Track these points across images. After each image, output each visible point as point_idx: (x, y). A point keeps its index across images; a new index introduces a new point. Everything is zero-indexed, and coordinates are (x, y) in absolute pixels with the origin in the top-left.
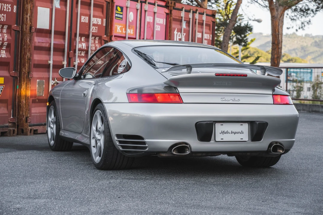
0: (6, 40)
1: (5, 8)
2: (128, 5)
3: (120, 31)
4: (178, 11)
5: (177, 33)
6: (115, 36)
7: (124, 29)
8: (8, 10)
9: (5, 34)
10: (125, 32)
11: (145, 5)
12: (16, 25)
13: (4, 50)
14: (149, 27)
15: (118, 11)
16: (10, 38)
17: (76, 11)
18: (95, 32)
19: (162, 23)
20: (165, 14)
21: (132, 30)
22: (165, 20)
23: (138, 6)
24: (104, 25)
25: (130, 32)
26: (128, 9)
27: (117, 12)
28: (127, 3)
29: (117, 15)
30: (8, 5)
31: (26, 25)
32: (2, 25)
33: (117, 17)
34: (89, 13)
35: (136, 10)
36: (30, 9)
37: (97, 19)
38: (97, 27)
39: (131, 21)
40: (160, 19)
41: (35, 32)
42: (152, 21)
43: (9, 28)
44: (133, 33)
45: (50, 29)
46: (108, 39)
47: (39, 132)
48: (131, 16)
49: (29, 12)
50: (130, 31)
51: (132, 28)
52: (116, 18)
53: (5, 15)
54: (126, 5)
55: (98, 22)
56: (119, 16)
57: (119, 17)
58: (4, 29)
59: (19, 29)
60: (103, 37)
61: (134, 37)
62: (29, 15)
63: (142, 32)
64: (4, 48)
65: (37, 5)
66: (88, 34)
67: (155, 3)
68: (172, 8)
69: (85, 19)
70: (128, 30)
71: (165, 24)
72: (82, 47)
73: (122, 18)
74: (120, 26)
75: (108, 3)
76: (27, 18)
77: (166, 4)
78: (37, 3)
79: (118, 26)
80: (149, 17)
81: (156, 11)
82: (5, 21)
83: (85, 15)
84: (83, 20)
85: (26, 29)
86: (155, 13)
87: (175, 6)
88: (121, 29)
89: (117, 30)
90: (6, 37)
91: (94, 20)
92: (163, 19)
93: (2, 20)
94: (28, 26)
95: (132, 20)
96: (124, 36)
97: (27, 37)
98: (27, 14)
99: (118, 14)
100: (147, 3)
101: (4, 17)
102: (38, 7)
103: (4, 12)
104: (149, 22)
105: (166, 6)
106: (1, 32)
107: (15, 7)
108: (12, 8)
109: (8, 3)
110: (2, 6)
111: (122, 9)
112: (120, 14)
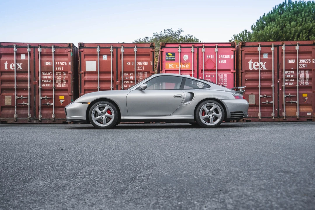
0: (64, 79)
1: (62, 64)
3: (172, 67)
4: (253, 47)
6: (166, 70)
7: (177, 66)
8: (65, 64)
12: (71, 71)
13: (65, 83)
14: (211, 62)
15: (168, 55)
16: (67, 77)
19: (229, 58)
20: (233, 52)
22: (232, 55)
23: (193, 50)
24: (152, 65)
25: (186, 67)
26: (180, 53)
27: (168, 56)
29: (167, 58)
32: (60, 72)
33: (169, 59)
34: (134, 60)
35: (191, 53)
38: (143, 67)
39: (185, 60)
40: (225, 55)
41: (84, 73)
42: (213, 58)
43: (67, 73)
45: (97, 71)
48: (186, 57)
50: (186, 66)
51: (187, 64)
53: (62, 67)
54: (179, 51)
55: (144, 64)
57: (171, 59)
58: (63, 73)
60: (151, 72)
67: (216, 46)
68: (240, 47)
70: (183, 65)
72: (129, 78)
73: (175, 59)
74: (172, 64)
75: (153, 52)
78: (85, 59)
79: (170, 64)
80: (209, 56)
82: (62, 70)
83: (131, 61)
84: (129, 64)
86: (216, 52)
87: (245, 45)
88: (174, 66)
89: (169, 67)
90: (65, 77)
91: (140, 63)
92: (229, 55)
93: (60, 70)
95: (188, 59)
99: (169, 57)
100: (203, 47)
101: (61, 68)
102: (87, 62)
103: (61, 66)
104: (210, 59)
105: (232, 46)
106: (62, 75)
107: (69, 63)
108: (68, 63)
109: (65, 61)
110: (59, 63)
111: (174, 54)
112: (171, 57)
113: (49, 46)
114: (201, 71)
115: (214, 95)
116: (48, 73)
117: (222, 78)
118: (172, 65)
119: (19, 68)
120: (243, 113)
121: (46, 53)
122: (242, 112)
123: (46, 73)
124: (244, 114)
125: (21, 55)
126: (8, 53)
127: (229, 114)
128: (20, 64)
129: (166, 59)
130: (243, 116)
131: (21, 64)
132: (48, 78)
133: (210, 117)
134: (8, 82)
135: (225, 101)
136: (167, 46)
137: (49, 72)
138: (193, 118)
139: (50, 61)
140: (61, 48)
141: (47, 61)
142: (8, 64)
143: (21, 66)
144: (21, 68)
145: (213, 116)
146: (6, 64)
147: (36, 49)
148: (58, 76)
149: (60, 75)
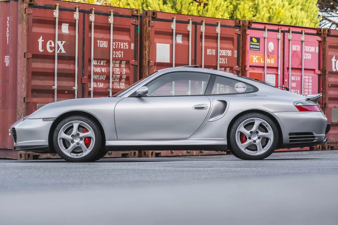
0: (124, 74)
1: (122, 46)
2: (265, 35)
3: (257, 61)
4: (336, 38)
5: (335, 60)
6: (250, 66)
7: (262, 59)
8: (126, 47)
9: (123, 69)
10: (263, 62)
11: (289, 34)
12: (134, 61)
13: (123, 82)
14: (296, 56)
15: (252, 41)
16: (128, 72)
17: (201, 45)
18: (225, 63)
19: (314, 51)
20: (317, 42)
21: (273, 60)
22: (317, 48)
23: (280, 35)
24: (236, 56)
25: (271, 62)
26: (266, 39)
27: (252, 43)
28: (264, 34)
29: (252, 46)
30: (125, 43)
31: (145, 60)
32: (119, 61)
33: (253, 48)
34: (216, 46)
35: (277, 40)
36: (148, 46)
37: (226, 52)
38: (226, 59)
39: (270, 51)
40: (310, 47)
41: (155, 65)
42: (299, 50)
43: (128, 63)
44: (274, 63)
45: (171, 63)
46: (240, 69)
47: (162, 155)
48: (271, 46)
49: (147, 48)
50: (271, 60)
51: (272, 57)
52: (251, 49)
53: (122, 52)
54: (264, 36)
55: (227, 54)
56: (255, 46)
57: (255, 48)
58: (122, 64)
59: (137, 63)
60: (234, 67)
61: (276, 66)
62: (147, 51)
63: (286, 61)
64: (123, 81)
65: (155, 42)
66: (216, 65)
67: (302, 32)
68: (326, 36)
69: (211, 51)
70: (268, 60)
71: (317, 51)
73: (259, 49)
74: (257, 57)
75: (239, 35)
76: (146, 54)
77: (318, 32)
78: (156, 40)
79: (254, 56)
80: (295, 46)
81: (303, 40)
82: (122, 57)
83: (212, 48)
84: (210, 52)
85: (145, 63)
86: (302, 41)
87: (330, 33)
88: (258, 59)
89: (253, 61)
90: (124, 71)
91: (224, 53)
92: (314, 47)
93: (119, 56)
94: (147, 60)
95: (273, 50)
96: (263, 66)
97: (146, 70)
98: (146, 50)
99: (253, 45)
100: (291, 32)
101: (121, 54)
102: (157, 44)
103: (121, 50)
104: (296, 51)
105: (317, 33)
106: (120, 67)
107: (133, 45)
108: (130, 46)
109: (125, 41)
110: (119, 44)
111: (258, 40)
112: (256, 45)
113: (104, 12)
114: (286, 69)
115: (264, 106)
116: (100, 63)
117: (307, 82)
118: (257, 59)
119: (61, 51)
120: (313, 134)
121: (100, 24)
122: (311, 134)
123: (98, 62)
124: (314, 137)
125: (63, 24)
126: (44, 18)
127: (286, 137)
128: (62, 43)
129: (251, 48)
130: (314, 140)
131: (64, 42)
132: (102, 72)
133: (255, 141)
134: (42, 77)
135: (278, 115)
136: (254, 26)
137: (103, 60)
138: (225, 142)
139: (105, 40)
140: (121, 16)
141: (102, 39)
142: (43, 41)
143: (63, 46)
144: (63, 51)
145: (259, 138)
146: (40, 41)
147: (86, 14)
148: (115, 67)
149: (117, 67)
